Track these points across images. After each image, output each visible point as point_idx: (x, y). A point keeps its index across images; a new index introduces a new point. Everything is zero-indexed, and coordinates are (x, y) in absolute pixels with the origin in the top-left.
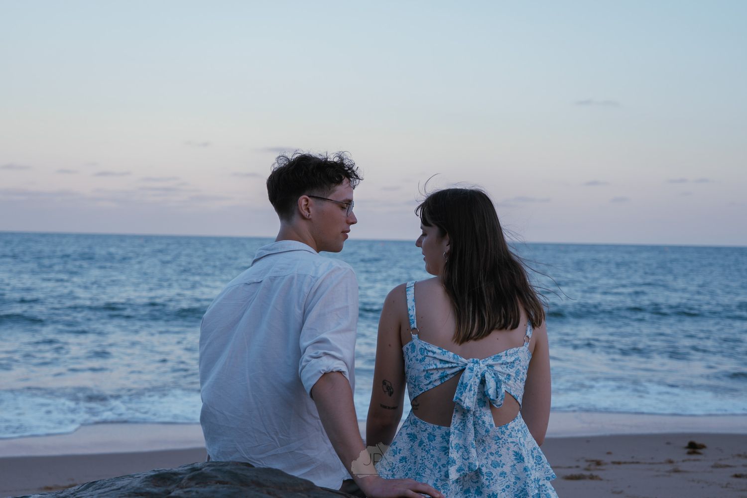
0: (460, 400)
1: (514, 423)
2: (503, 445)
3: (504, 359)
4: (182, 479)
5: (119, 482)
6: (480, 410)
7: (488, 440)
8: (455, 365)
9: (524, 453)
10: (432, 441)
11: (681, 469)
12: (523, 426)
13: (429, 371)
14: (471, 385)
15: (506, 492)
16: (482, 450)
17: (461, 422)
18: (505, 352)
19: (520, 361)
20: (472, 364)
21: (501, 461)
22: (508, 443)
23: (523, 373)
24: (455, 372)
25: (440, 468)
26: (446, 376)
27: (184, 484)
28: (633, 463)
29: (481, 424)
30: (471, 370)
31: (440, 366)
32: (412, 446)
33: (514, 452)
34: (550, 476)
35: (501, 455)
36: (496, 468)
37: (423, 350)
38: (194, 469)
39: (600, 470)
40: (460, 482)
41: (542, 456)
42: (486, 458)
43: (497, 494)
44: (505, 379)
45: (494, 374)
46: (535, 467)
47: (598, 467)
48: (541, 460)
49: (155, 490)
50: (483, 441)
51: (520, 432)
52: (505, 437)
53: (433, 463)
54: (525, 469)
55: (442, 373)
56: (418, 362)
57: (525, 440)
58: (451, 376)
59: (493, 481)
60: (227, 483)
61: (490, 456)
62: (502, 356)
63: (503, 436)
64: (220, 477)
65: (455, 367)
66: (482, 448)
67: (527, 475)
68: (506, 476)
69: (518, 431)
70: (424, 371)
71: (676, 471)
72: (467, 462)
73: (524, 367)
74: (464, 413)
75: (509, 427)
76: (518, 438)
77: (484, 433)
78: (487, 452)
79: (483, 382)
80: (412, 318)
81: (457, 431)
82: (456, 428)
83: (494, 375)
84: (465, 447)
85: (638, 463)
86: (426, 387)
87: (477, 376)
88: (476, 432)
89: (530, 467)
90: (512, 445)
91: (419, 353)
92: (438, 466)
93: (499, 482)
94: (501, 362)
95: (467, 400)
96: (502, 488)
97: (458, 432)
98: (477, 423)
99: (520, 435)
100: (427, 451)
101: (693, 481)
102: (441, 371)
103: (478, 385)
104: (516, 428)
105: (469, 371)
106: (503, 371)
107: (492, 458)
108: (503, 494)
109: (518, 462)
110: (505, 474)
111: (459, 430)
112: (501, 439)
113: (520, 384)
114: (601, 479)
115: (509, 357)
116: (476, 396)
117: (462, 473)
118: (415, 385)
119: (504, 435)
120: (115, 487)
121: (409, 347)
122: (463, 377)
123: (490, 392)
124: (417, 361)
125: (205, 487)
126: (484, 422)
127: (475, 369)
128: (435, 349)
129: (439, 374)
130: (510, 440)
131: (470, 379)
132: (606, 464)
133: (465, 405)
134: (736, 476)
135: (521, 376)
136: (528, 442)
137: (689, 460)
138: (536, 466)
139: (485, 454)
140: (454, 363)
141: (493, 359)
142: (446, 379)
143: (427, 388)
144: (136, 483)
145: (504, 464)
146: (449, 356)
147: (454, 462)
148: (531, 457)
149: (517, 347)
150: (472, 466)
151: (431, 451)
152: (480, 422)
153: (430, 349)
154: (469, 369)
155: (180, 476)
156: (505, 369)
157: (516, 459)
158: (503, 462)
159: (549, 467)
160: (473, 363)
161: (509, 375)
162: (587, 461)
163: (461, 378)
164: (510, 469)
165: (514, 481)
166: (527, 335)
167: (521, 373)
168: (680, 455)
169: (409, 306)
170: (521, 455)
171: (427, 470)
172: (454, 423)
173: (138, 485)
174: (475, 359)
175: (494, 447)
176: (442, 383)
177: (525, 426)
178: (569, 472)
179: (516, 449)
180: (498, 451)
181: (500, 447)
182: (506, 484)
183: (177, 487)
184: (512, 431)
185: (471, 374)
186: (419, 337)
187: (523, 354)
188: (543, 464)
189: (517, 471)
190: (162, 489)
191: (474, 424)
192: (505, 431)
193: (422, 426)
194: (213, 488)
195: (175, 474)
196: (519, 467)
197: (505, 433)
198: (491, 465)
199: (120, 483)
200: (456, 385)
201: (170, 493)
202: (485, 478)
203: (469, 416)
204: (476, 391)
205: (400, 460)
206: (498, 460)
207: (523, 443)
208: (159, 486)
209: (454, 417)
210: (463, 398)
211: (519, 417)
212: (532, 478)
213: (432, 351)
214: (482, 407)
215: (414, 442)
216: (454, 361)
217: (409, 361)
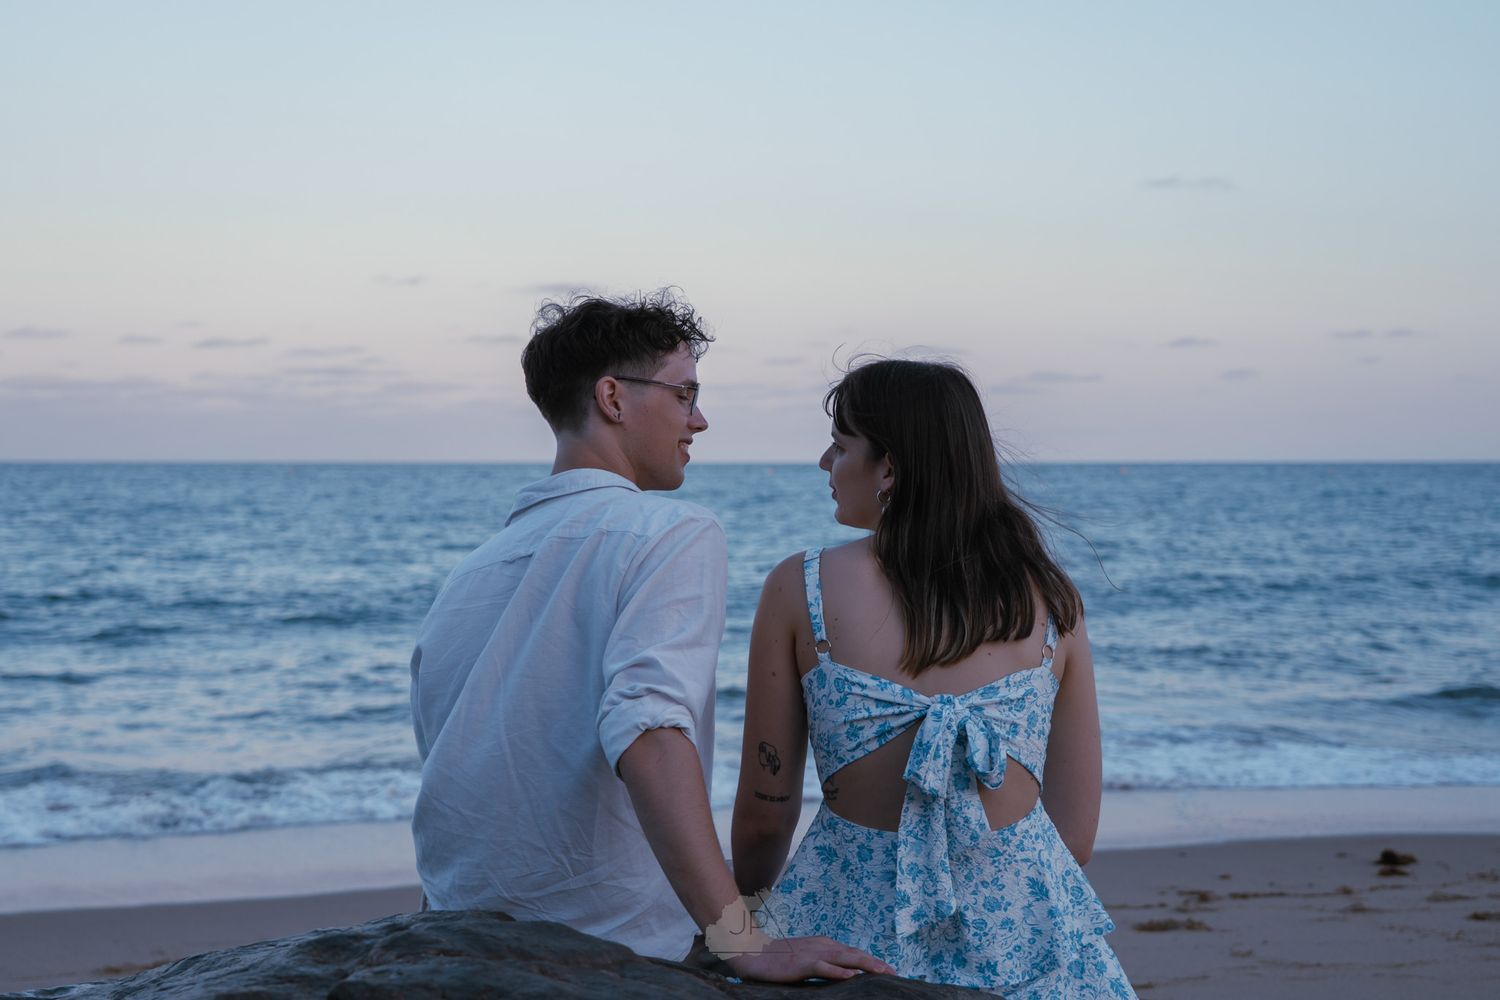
0: (917, 775)
1: (1027, 823)
2: (1007, 865)
3: (1003, 692)
4: (369, 948)
5: (247, 957)
6: (960, 797)
7: (977, 856)
8: (907, 708)
9: (1049, 880)
10: (865, 861)
11: (1366, 904)
12: (1046, 828)
13: (855, 724)
14: (938, 746)
15: (1015, 959)
16: (966, 877)
17: (920, 821)
18: (1005, 679)
19: (1035, 695)
20: (939, 706)
21: (1003, 898)
22: (1016, 861)
23: (1044, 719)
24: (907, 724)
25: (881, 913)
26: (890, 732)
27: (375, 958)
28: (1272, 895)
29: (962, 823)
30: (938, 716)
31: (875, 711)
32: (826, 872)
33: (1030, 879)
34: (1101, 926)
35: (1004, 887)
36: (993, 911)
37: (841, 682)
38: (394, 928)
39: (1206, 910)
40: (922, 940)
41: (1083, 887)
42: (974, 893)
43: (996, 963)
44: (1008, 733)
45: (984, 723)
46: (1072, 910)
47: (1204, 905)
48: (1082, 894)
49: (318, 971)
50: (967, 859)
51: (1040, 840)
52: (1011, 849)
53: (868, 903)
54: (1052, 913)
55: (880, 726)
56: (834, 706)
57: (1050, 855)
58: (899, 732)
59: (988, 938)
60: (459, 954)
61: (981, 888)
62: (998, 688)
63: (1005, 848)
64: (446, 942)
65: (907, 713)
66: (965, 873)
67: (1055, 924)
68: (1013, 927)
69: (1037, 838)
70: (845, 722)
71: (1357, 909)
72: (932, 901)
73: (1045, 708)
74: (925, 803)
75: (1017, 830)
76: (1036, 853)
77: (967, 842)
78: (974, 881)
79: (962, 740)
80: (817, 620)
81: (911, 839)
82: (910, 833)
83: (983, 726)
84: (929, 870)
85: (1281, 895)
86: (851, 754)
87: (949, 727)
88: (952, 840)
89: (1061, 909)
90: (1025, 866)
91: (834, 689)
92: (878, 910)
93: (1000, 939)
94: (997, 699)
95: (931, 777)
96: (1007, 951)
97: (914, 840)
98: (952, 821)
99: (1040, 845)
100: (856, 881)
101: (1392, 928)
102: (878, 723)
103: (951, 746)
104: (1033, 832)
105: (934, 718)
106: (1003, 717)
107: (986, 892)
108: (1009, 963)
109: (1038, 900)
110: (1013, 922)
111: (916, 837)
112: (1002, 855)
113: (1037, 742)
114: (1209, 929)
115: (1013, 689)
116: (948, 769)
117: (922, 922)
118: (828, 752)
119: (1008, 845)
120: (238, 967)
121: (814, 678)
122: (922, 731)
123: (976, 760)
124: (831, 704)
125: (415, 963)
126: (967, 820)
127: (944, 714)
128: (866, 679)
129: (875, 728)
130: (1020, 856)
131: (937, 734)
132: (1219, 898)
133: (926, 786)
134: (1477, 917)
135: (1038, 727)
136: (1058, 858)
137: (1384, 887)
138: (1073, 906)
139: (971, 884)
140: (905, 705)
141: (982, 694)
142: (890, 737)
143: (853, 757)
144: (280, 958)
145: (1009, 904)
146: (895, 691)
147: (906, 900)
148: (1062, 888)
149: (1028, 669)
150: (944, 909)
151: (865, 880)
152: (959, 819)
153: (855, 680)
154: (934, 714)
155: (368, 942)
156: (1007, 713)
157: (1032, 893)
158: (1007, 899)
159: (1099, 907)
160: (941, 702)
161: (1015, 725)
162: (1181, 893)
163: (918, 733)
164: (1021, 913)
165: (1031, 937)
166: (1048, 643)
167: (1040, 719)
168: (1364, 877)
169: (810, 598)
170: (1043, 885)
171: (857, 918)
172: (905, 822)
173: (283, 963)
174: (946, 696)
175: (989, 871)
176: (881, 746)
177: (1049, 828)
178: (1145, 917)
179: (1032, 873)
180: (997, 879)
181: (1000, 871)
182: (1015, 943)
183: (361, 963)
184: (1024, 837)
185: (937, 725)
186: (832, 658)
187: (1041, 682)
188: (1087, 902)
189: (1034, 916)
190: (331, 969)
191: (948, 825)
192: (1011, 837)
193: (847, 831)
194: (432, 964)
195: (357, 937)
196: (1040, 909)
197: (1010, 841)
198: (984, 905)
199: (248, 959)
200: (910, 746)
201: (346, 976)
202: (972, 933)
203: (937, 810)
204: (949, 757)
205: (803, 900)
206: (998, 895)
207: (1048, 860)
208: (324, 963)
209: (905, 812)
210: (922, 773)
211: (1038, 810)
212: (1067, 930)
213: (858, 684)
214: (963, 789)
215: (830, 864)
216: (904, 701)
217: (815, 706)
